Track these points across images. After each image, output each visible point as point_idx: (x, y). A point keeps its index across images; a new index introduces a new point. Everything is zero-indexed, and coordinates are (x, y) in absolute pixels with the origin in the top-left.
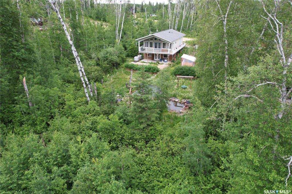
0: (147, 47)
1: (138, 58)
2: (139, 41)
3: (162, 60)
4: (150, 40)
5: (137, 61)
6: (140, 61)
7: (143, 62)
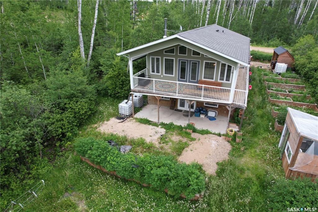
0: (158, 72)
1: (130, 108)
2: (130, 58)
3: (203, 114)
4: (164, 53)
5: (127, 116)
6: (134, 117)
7: (144, 119)
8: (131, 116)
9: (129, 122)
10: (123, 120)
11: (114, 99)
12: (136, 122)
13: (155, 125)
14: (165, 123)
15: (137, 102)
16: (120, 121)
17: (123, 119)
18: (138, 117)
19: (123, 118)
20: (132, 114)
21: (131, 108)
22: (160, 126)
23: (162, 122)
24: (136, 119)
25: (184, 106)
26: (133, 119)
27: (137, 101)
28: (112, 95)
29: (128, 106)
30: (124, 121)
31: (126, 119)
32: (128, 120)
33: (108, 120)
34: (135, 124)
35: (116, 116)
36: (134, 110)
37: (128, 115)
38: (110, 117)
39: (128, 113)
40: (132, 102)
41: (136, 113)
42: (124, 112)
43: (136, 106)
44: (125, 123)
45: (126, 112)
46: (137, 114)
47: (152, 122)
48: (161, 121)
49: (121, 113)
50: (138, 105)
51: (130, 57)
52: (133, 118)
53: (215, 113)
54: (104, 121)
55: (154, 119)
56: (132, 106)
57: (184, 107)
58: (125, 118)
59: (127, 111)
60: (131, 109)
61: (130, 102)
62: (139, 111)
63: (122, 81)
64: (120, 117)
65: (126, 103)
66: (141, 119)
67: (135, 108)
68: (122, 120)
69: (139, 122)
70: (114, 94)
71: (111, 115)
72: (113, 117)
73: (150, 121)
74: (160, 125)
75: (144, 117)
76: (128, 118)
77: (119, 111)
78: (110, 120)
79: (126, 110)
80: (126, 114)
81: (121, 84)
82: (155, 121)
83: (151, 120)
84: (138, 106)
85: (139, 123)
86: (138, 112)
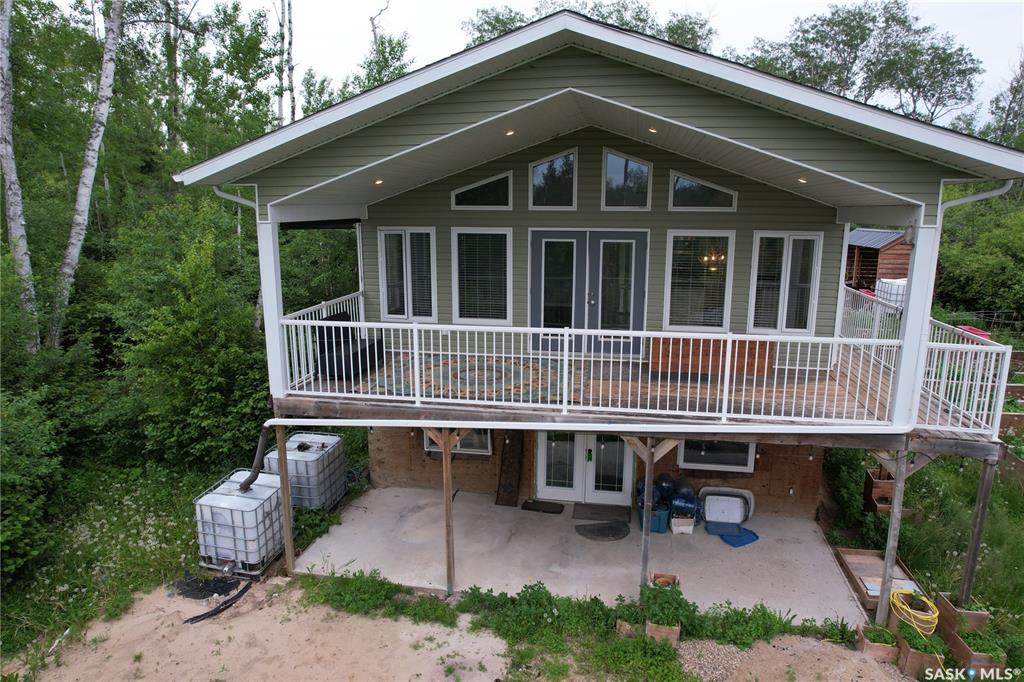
0: (422, 309)
1: (267, 515)
2: (263, 205)
3: (682, 513)
4: (454, 207)
5: (252, 567)
6: (298, 570)
7: (360, 577)
8: (274, 563)
9: (259, 606)
10: (223, 598)
11: (182, 473)
12: (310, 601)
13: (432, 609)
14: (496, 593)
15: (314, 481)
16: (201, 607)
17: (224, 591)
18: (318, 571)
19: (222, 586)
20: (280, 556)
21: (275, 516)
22: (465, 620)
23: (475, 591)
24: (309, 581)
25: (571, 479)
26: (290, 585)
27: (313, 472)
28: (170, 448)
29: (255, 504)
30: (227, 605)
31: (243, 584)
32: (258, 591)
33: (117, 612)
34: (304, 617)
35: (181, 577)
36: (295, 529)
37: (253, 560)
38: (135, 590)
39: (253, 547)
40: (277, 479)
41: (308, 545)
42: (229, 544)
43: (306, 503)
44: (238, 615)
45: (241, 545)
46: (313, 548)
47: (410, 591)
48: (463, 584)
49: (212, 554)
50: (314, 493)
51: (265, 198)
52: (287, 576)
53: (738, 501)
54: (87, 619)
55: (422, 576)
56: (278, 504)
57: (571, 486)
58: (235, 585)
59: (252, 534)
60: (276, 526)
61: (268, 483)
62: (326, 531)
63: (226, 371)
64: (207, 582)
65: (245, 487)
66: (343, 581)
67: (299, 511)
68: (217, 599)
69: (326, 602)
70: (180, 445)
71: (143, 575)
72: (159, 584)
73: (398, 589)
74: (463, 608)
75: (354, 569)
76: (256, 579)
77: (201, 540)
78: (137, 605)
79: (240, 534)
80: (241, 557)
81: (219, 388)
82: (425, 584)
83: (406, 583)
84: (316, 504)
85: (325, 610)
86: (320, 535)
